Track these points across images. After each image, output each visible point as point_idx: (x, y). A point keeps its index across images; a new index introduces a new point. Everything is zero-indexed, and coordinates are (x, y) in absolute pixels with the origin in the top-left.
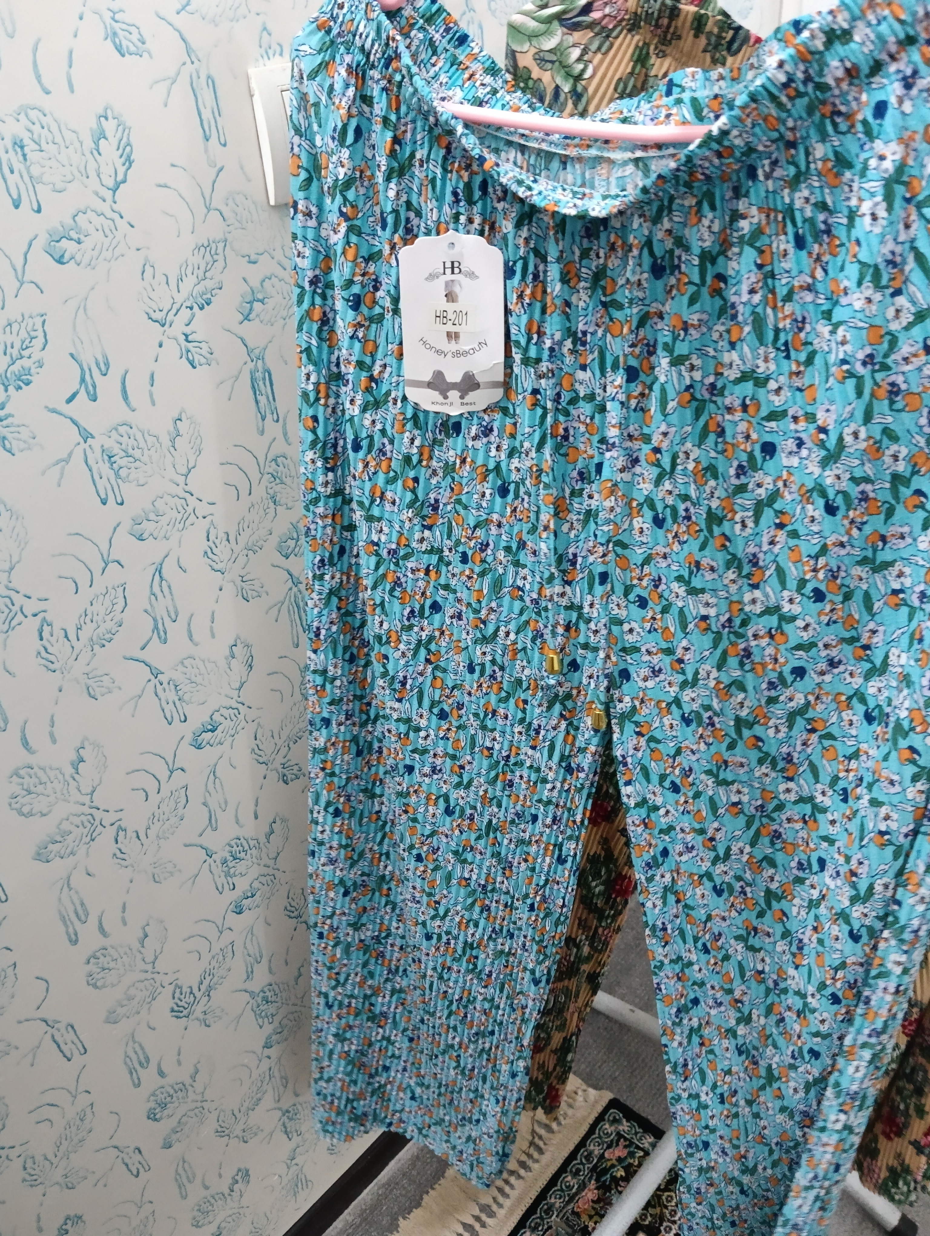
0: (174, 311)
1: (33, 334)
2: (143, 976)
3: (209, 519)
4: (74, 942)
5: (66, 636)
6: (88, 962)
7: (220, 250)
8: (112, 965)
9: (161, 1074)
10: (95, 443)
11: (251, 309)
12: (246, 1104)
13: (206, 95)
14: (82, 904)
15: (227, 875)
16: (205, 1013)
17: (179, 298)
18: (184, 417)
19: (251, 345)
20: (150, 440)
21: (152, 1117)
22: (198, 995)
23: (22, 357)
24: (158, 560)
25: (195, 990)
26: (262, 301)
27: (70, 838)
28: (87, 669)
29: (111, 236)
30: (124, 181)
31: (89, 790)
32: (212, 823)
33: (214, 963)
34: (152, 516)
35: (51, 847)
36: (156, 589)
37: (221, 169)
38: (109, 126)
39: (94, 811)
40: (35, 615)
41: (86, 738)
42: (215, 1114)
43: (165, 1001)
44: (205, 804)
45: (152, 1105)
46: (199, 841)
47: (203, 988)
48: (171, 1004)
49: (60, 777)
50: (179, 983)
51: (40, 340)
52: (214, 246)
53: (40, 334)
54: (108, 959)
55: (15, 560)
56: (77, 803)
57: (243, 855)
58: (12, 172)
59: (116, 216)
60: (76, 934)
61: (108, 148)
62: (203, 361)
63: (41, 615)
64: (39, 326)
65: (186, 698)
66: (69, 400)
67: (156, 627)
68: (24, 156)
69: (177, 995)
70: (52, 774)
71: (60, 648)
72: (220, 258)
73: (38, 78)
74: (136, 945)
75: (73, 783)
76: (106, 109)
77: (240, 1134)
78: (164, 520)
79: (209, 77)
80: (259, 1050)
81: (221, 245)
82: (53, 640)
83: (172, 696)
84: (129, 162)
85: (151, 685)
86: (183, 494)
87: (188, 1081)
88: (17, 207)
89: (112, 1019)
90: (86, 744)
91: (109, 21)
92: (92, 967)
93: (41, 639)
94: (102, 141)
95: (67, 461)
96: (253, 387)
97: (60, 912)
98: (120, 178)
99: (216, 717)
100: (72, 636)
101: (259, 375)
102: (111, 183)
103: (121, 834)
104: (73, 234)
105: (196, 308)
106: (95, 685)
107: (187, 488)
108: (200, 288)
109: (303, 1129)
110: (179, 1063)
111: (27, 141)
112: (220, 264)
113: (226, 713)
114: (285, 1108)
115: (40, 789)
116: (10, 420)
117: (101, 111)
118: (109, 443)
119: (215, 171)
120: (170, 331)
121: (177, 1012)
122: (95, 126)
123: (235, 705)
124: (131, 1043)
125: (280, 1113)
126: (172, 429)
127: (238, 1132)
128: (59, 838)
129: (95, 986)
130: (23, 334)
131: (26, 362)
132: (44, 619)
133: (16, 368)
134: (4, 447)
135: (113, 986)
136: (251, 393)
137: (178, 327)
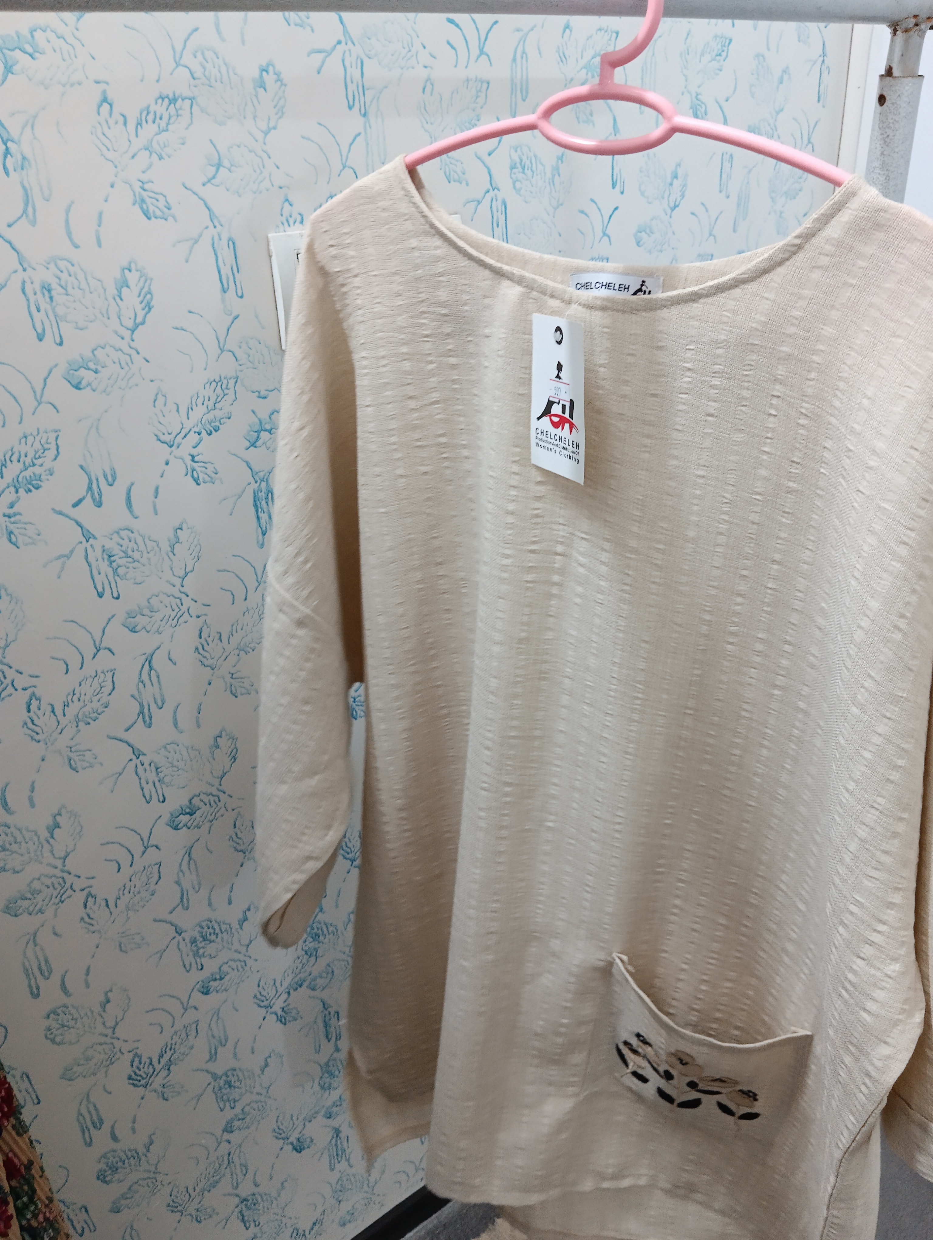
0: (182, 434)
1: (46, 446)
2: (103, 1039)
3: (202, 619)
4: (36, 995)
5: (53, 711)
6: (48, 1017)
7: (231, 385)
8: (72, 1023)
9: (114, 1138)
10: (98, 545)
11: (258, 438)
12: (201, 1185)
13: (226, 254)
14: (46, 961)
15: (196, 954)
16: (164, 1086)
17: (188, 425)
18: (184, 526)
19: (256, 468)
20: (150, 544)
21: (101, 1177)
22: (158, 1067)
23: (34, 465)
24: (149, 651)
25: (155, 1062)
26: (270, 431)
27: (39, 898)
28: (72, 743)
29: (126, 368)
30: (143, 323)
31: (63, 854)
32: (183, 902)
33: (176, 1038)
34: (146, 612)
35: (20, 902)
36: (145, 676)
37: (237, 317)
38: (132, 278)
39: (65, 875)
40: (25, 689)
41: (64, 807)
42: (168, 1189)
43: (123, 1067)
44: (178, 883)
45: (102, 1166)
46: (169, 918)
47: (163, 1061)
48: (129, 1071)
49: (35, 839)
50: (139, 1052)
51: (52, 453)
52: (225, 382)
53: (53, 446)
54: (69, 1017)
55: (9, 640)
56: (49, 865)
57: (213, 937)
58: (39, 310)
59: (133, 352)
60: (38, 988)
61: (130, 295)
62: (207, 478)
63: (30, 691)
64: (52, 440)
65: (166, 780)
66: (75, 505)
67: (142, 712)
68: (51, 298)
69: (136, 1063)
70: (27, 835)
71: (45, 721)
72: (231, 392)
73: (69, 234)
74: (97, 1009)
75: (46, 845)
76: (130, 263)
77: (194, 1213)
78: (158, 616)
79: (230, 239)
80: (218, 1132)
81: (232, 382)
82: (40, 713)
83: (152, 776)
84: (149, 307)
85: (132, 765)
86: (178, 594)
87: (141, 1150)
88: (40, 340)
89: (68, 1075)
90: (64, 812)
91: (138, 190)
92: (51, 1022)
93: (29, 711)
94: (125, 290)
95: (68, 557)
96: (256, 505)
97: (24, 965)
98: (139, 320)
99: (196, 801)
100: (58, 711)
101: (262, 495)
102: (130, 324)
103: (91, 900)
104: (91, 365)
105: (204, 433)
106: (77, 758)
107: (183, 589)
108: (210, 416)
109: (262, 1220)
110: (133, 1130)
111: (54, 286)
112: (230, 397)
113: (206, 799)
114: (244, 1195)
115: (15, 847)
116: (18, 517)
117: (125, 264)
118: (109, 544)
119: (231, 318)
120: (176, 452)
121: (134, 1080)
122: (118, 276)
123: (215, 792)
124: (85, 1102)
125: (237, 1200)
126: (172, 536)
127: (192, 1210)
128: (29, 895)
129: (53, 1041)
130: (37, 446)
131: (37, 470)
132: (33, 694)
133: (28, 473)
134: (10, 541)
135: (71, 1043)
136: (253, 510)
137: (186, 447)
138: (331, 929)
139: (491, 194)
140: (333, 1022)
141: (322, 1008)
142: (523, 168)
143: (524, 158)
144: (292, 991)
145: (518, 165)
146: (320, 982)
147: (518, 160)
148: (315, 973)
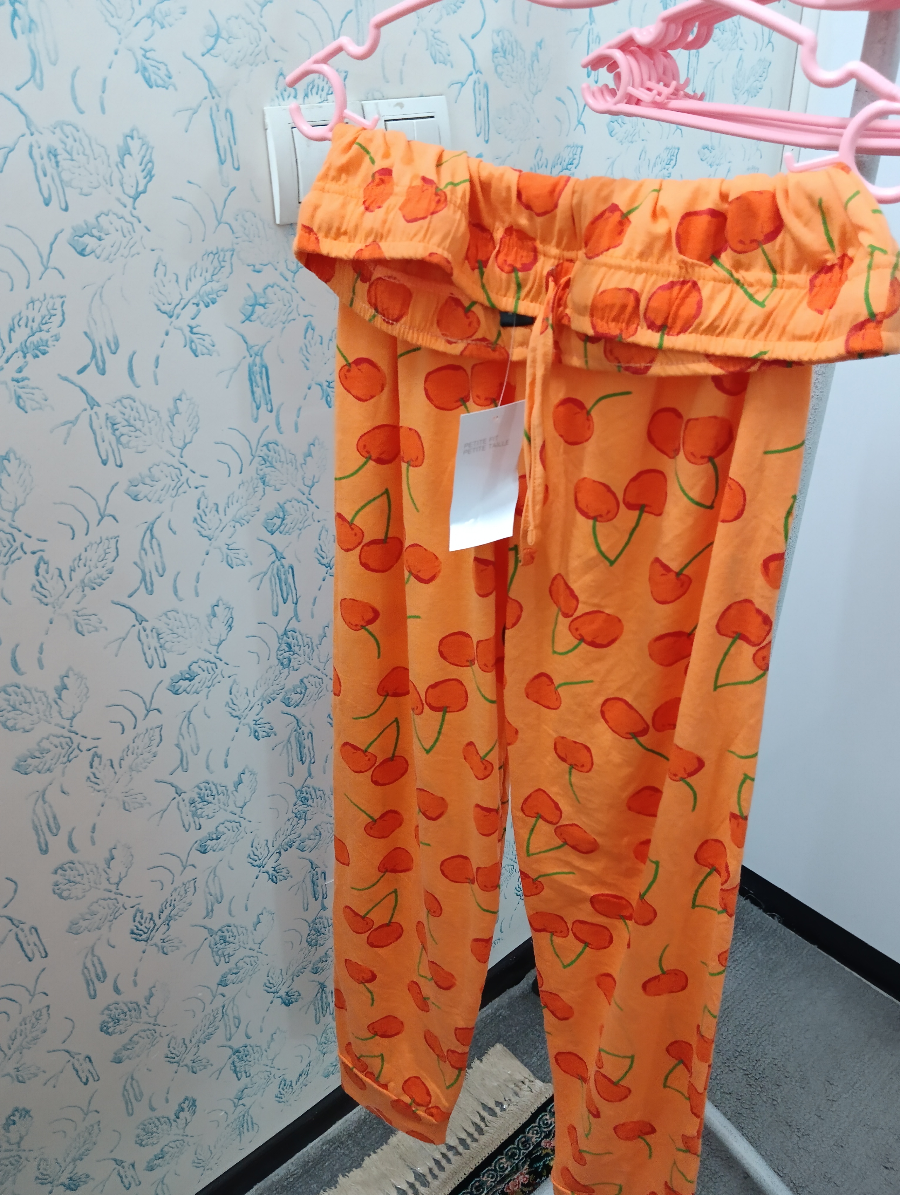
0: (181, 306)
1: (53, 312)
2: (107, 895)
3: (200, 489)
4: (44, 851)
5: (60, 576)
6: (56, 872)
7: (227, 258)
8: (78, 879)
9: (117, 990)
10: (101, 412)
11: (253, 312)
12: (197, 1037)
13: (224, 126)
14: (55, 818)
15: (194, 814)
16: (163, 941)
17: (187, 296)
18: (184, 398)
19: (251, 342)
20: (151, 414)
21: (104, 1029)
22: (158, 922)
23: (41, 331)
24: (150, 519)
25: (156, 918)
26: (263, 306)
27: (48, 756)
28: (77, 607)
29: (129, 237)
30: (144, 192)
31: (70, 715)
32: (183, 764)
33: (175, 895)
34: (148, 481)
35: (30, 761)
36: (147, 545)
37: (234, 189)
38: (135, 145)
39: (72, 735)
40: (34, 553)
41: (70, 669)
42: (166, 1039)
43: (125, 923)
44: (178, 746)
45: (106, 1018)
46: (170, 779)
47: (164, 916)
48: (132, 926)
49: (44, 699)
50: (141, 907)
51: (59, 318)
52: (222, 254)
53: (59, 312)
54: (75, 873)
55: (19, 503)
56: (57, 725)
57: (210, 799)
58: (45, 175)
59: (135, 221)
60: (46, 845)
61: (132, 164)
62: (205, 351)
63: (39, 554)
64: (58, 305)
65: (167, 646)
66: (81, 371)
67: (144, 579)
68: (57, 163)
69: (138, 919)
70: (37, 695)
71: (53, 585)
72: (227, 265)
73: (75, 100)
74: (102, 865)
75: (54, 706)
76: (132, 131)
77: (190, 1064)
78: (159, 486)
79: (227, 111)
80: (214, 987)
81: (228, 254)
82: (48, 577)
83: (154, 643)
84: (150, 176)
85: (135, 630)
86: (178, 465)
87: (142, 1003)
88: (47, 205)
89: (74, 929)
90: (71, 674)
91: (140, 58)
92: (58, 878)
93: (37, 575)
94: (127, 157)
95: (73, 423)
96: (250, 380)
97: (33, 821)
98: (141, 188)
99: (195, 667)
100: (66, 576)
101: (256, 369)
102: (132, 192)
103: (96, 760)
104: (95, 232)
105: (202, 305)
106: (83, 622)
107: (182, 460)
108: (208, 288)
109: (253, 1071)
110: (135, 984)
111: (60, 151)
112: (227, 270)
113: (204, 665)
114: (236, 1047)
115: (24, 707)
116: (26, 382)
117: (127, 131)
118: (113, 412)
119: (227, 190)
120: (177, 323)
121: (136, 935)
122: (121, 143)
123: (213, 660)
124: (90, 956)
125: (230, 1052)
126: (171, 406)
127: (188, 1061)
128: (38, 754)
129: (60, 896)
130: (44, 311)
131: (44, 335)
132: (41, 558)
133: (35, 339)
134: (18, 405)
135: (78, 899)
136: (248, 383)
137: (185, 319)
138: (319, 793)
139: (474, 77)
140: (320, 882)
141: (310, 869)
142: (505, 53)
143: (506, 43)
144: (282, 852)
145: (500, 49)
146: (308, 843)
147: (500, 45)
148: (304, 835)
